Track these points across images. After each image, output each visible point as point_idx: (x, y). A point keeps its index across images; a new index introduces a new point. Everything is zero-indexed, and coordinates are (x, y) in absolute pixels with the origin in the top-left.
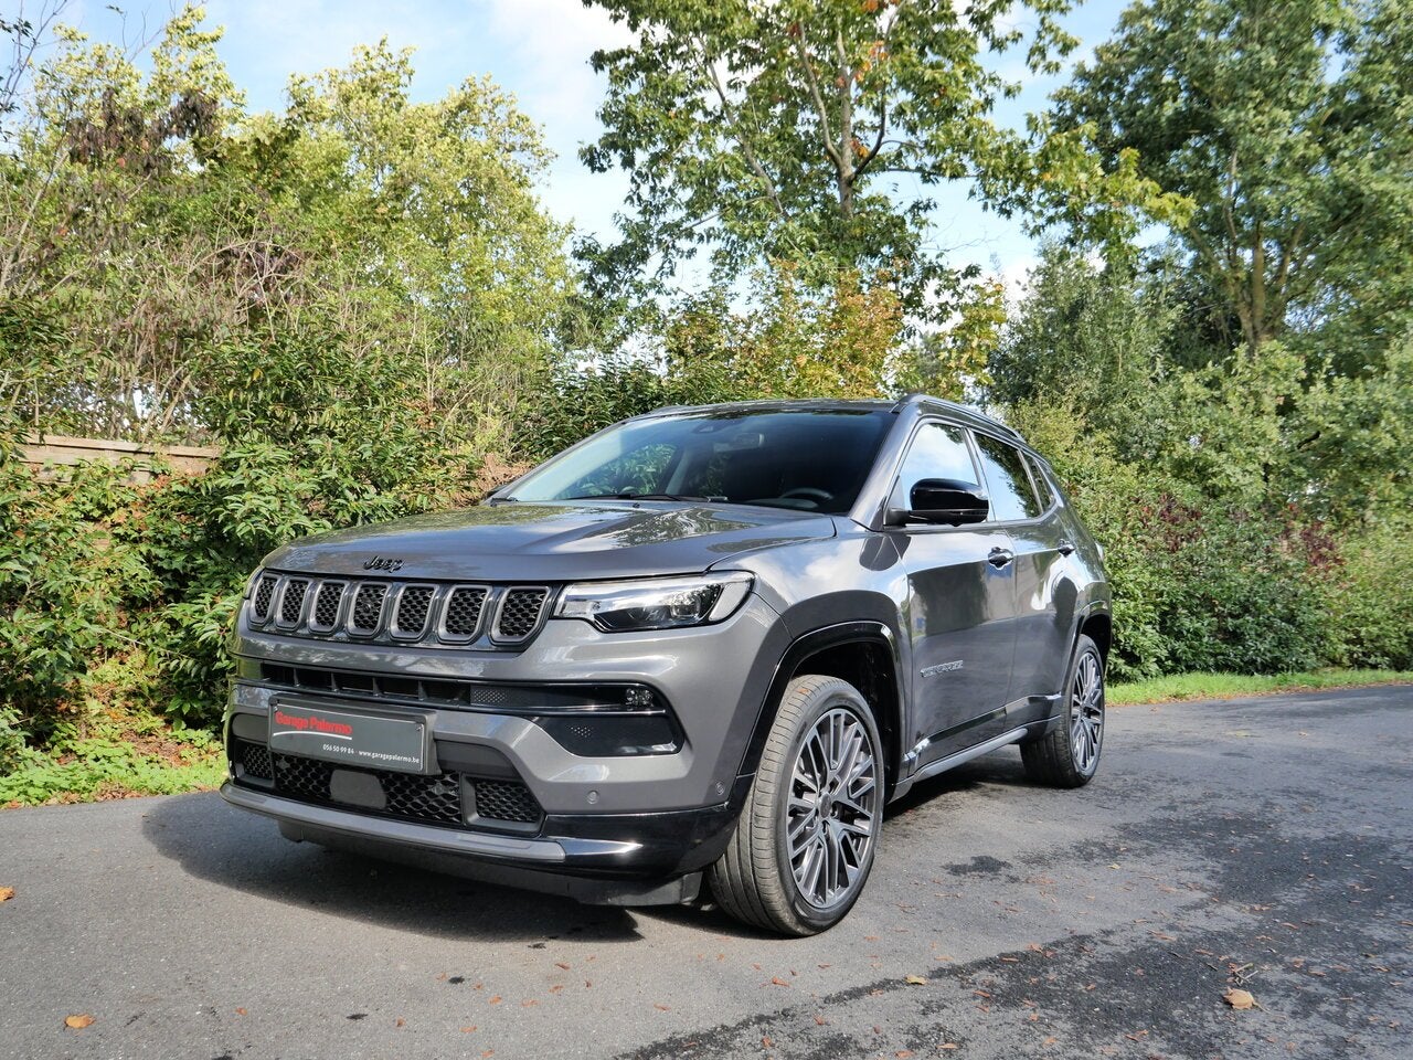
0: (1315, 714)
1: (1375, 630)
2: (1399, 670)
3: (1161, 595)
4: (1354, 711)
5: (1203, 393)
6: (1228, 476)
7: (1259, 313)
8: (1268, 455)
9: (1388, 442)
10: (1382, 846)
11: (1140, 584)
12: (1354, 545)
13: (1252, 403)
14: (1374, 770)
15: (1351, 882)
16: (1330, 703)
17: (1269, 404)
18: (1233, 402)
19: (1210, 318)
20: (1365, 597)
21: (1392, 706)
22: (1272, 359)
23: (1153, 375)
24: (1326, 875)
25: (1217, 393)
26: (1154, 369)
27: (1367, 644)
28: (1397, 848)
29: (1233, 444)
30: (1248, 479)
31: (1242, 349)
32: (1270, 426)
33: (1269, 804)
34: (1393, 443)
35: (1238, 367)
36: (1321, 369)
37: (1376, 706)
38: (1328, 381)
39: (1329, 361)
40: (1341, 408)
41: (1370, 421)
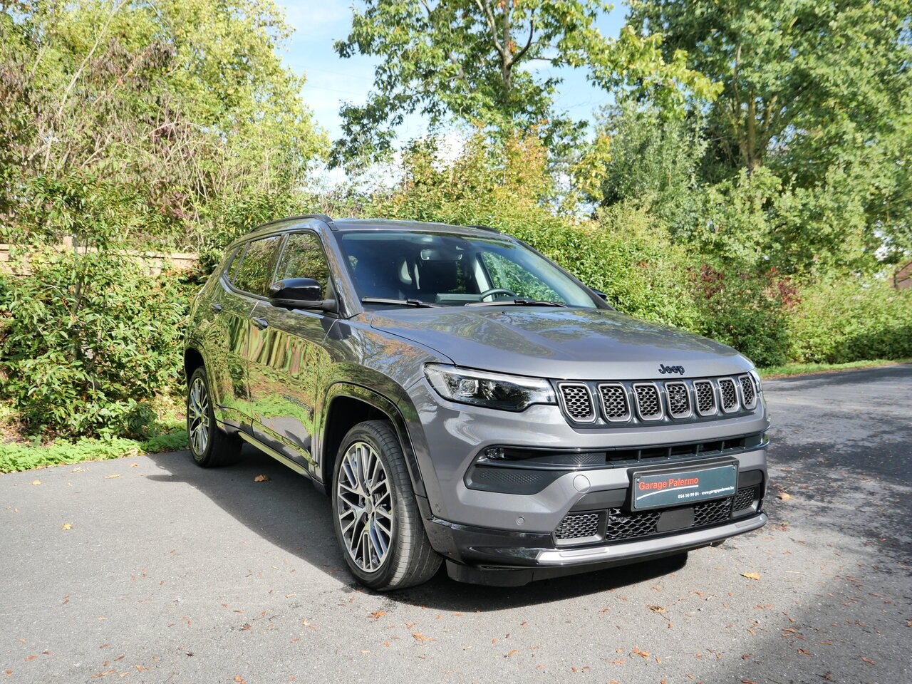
0: (792, 389)
1: (817, 340)
2: (831, 363)
3: (703, 324)
4: (811, 387)
5: (720, 198)
6: (735, 251)
7: (752, 146)
8: (758, 236)
9: (827, 230)
10: (832, 446)
11: (692, 318)
12: (808, 291)
13: (748, 204)
14: (825, 415)
15: (820, 459)
16: (798, 383)
17: (758, 204)
18: (738, 202)
19: (721, 145)
20: (813, 322)
21: (829, 383)
22: (762, 179)
23: (689, 185)
24: (809, 457)
25: (727, 198)
26: (690, 180)
27: (813, 348)
28: (837, 446)
29: (738, 231)
30: (747, 251)
31: (743, 171)
32: (760, 218)
33: (779, 431)
34: (830, 230)
35: (741, 182)
36: (789, 183)
37: (821, 384)
38: (793, 190)
39: (794, 178)
40: (800, 207)
41: (817, 216)
